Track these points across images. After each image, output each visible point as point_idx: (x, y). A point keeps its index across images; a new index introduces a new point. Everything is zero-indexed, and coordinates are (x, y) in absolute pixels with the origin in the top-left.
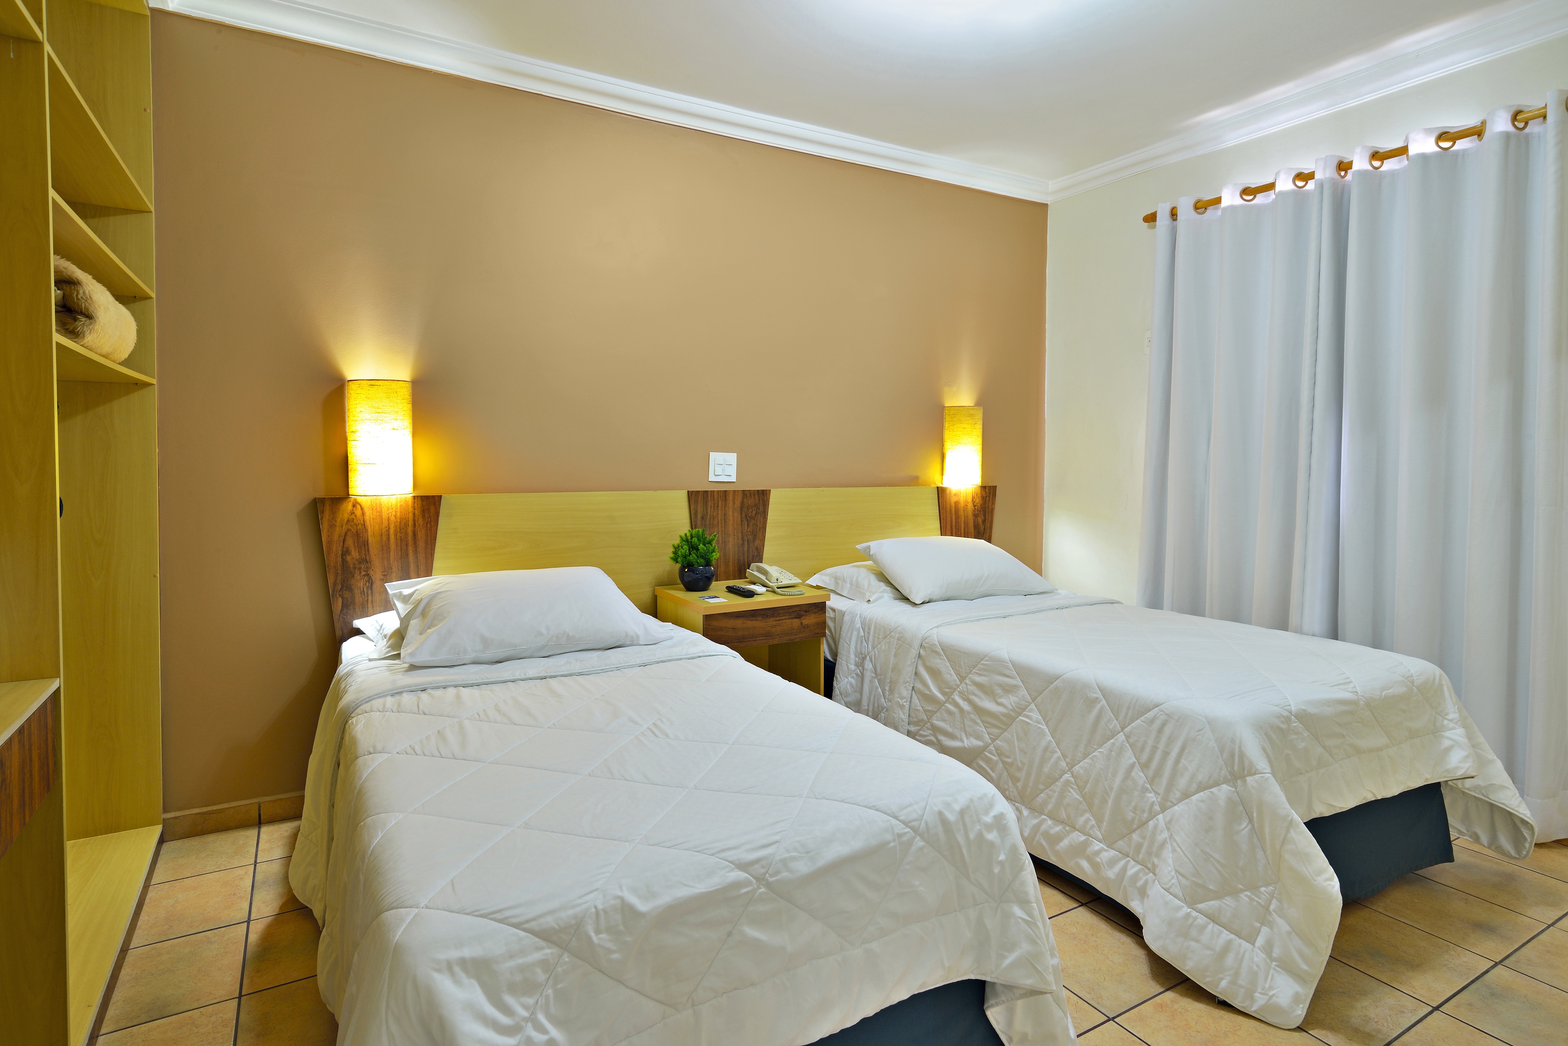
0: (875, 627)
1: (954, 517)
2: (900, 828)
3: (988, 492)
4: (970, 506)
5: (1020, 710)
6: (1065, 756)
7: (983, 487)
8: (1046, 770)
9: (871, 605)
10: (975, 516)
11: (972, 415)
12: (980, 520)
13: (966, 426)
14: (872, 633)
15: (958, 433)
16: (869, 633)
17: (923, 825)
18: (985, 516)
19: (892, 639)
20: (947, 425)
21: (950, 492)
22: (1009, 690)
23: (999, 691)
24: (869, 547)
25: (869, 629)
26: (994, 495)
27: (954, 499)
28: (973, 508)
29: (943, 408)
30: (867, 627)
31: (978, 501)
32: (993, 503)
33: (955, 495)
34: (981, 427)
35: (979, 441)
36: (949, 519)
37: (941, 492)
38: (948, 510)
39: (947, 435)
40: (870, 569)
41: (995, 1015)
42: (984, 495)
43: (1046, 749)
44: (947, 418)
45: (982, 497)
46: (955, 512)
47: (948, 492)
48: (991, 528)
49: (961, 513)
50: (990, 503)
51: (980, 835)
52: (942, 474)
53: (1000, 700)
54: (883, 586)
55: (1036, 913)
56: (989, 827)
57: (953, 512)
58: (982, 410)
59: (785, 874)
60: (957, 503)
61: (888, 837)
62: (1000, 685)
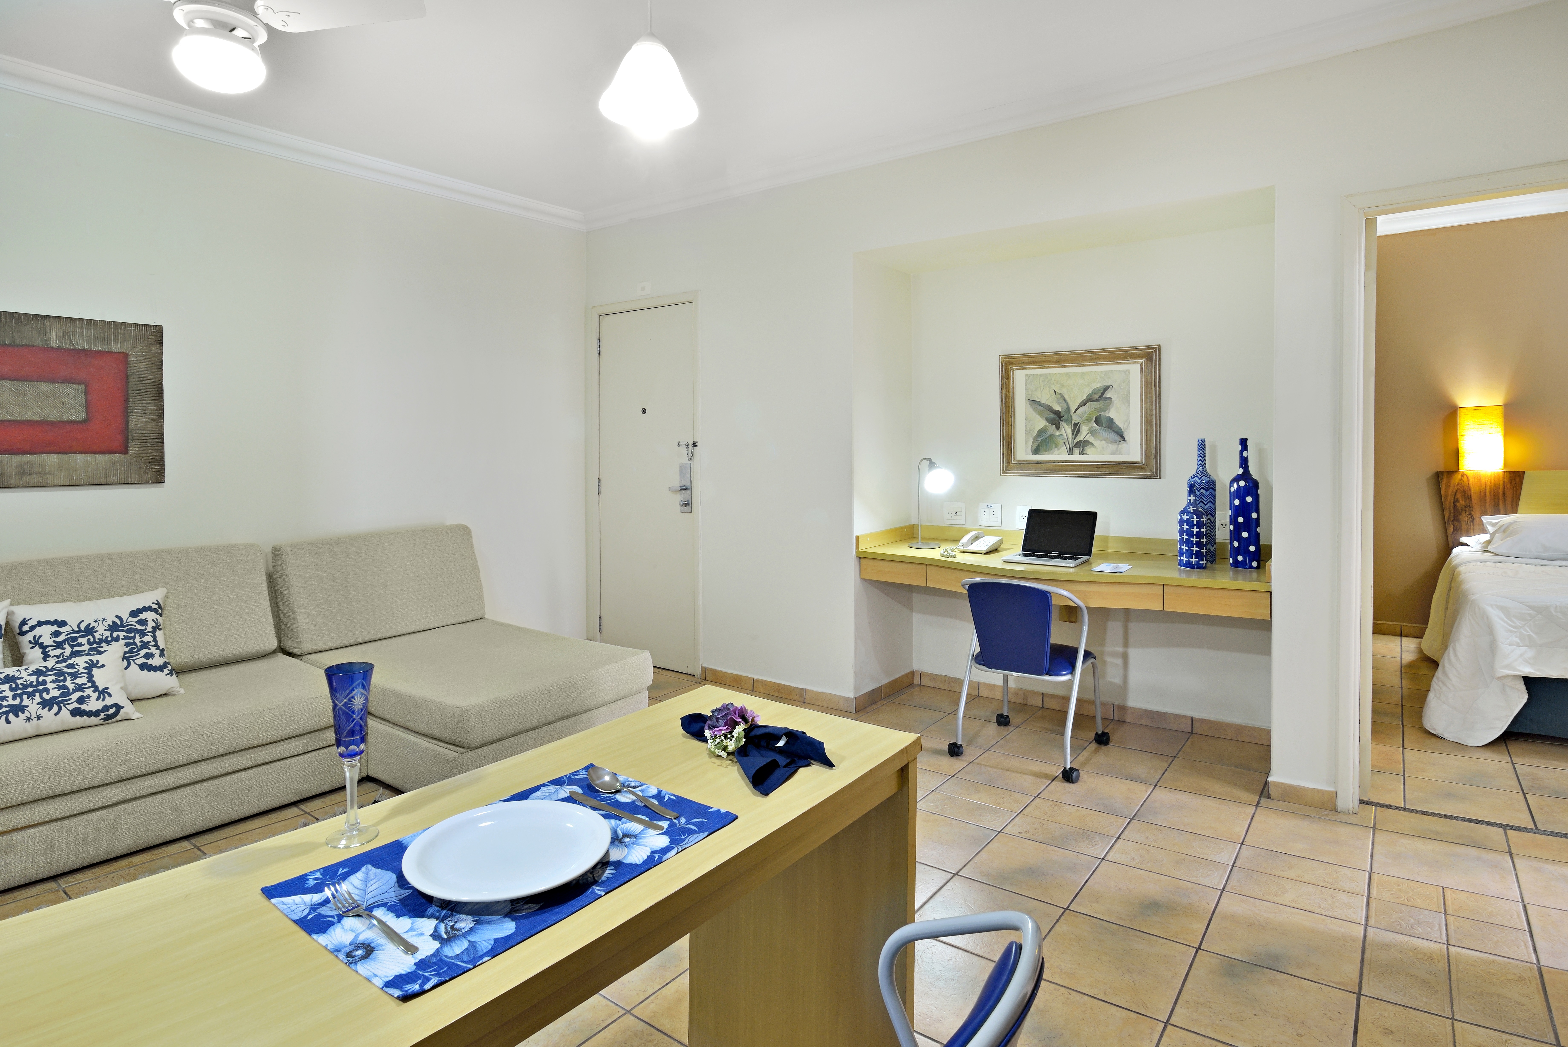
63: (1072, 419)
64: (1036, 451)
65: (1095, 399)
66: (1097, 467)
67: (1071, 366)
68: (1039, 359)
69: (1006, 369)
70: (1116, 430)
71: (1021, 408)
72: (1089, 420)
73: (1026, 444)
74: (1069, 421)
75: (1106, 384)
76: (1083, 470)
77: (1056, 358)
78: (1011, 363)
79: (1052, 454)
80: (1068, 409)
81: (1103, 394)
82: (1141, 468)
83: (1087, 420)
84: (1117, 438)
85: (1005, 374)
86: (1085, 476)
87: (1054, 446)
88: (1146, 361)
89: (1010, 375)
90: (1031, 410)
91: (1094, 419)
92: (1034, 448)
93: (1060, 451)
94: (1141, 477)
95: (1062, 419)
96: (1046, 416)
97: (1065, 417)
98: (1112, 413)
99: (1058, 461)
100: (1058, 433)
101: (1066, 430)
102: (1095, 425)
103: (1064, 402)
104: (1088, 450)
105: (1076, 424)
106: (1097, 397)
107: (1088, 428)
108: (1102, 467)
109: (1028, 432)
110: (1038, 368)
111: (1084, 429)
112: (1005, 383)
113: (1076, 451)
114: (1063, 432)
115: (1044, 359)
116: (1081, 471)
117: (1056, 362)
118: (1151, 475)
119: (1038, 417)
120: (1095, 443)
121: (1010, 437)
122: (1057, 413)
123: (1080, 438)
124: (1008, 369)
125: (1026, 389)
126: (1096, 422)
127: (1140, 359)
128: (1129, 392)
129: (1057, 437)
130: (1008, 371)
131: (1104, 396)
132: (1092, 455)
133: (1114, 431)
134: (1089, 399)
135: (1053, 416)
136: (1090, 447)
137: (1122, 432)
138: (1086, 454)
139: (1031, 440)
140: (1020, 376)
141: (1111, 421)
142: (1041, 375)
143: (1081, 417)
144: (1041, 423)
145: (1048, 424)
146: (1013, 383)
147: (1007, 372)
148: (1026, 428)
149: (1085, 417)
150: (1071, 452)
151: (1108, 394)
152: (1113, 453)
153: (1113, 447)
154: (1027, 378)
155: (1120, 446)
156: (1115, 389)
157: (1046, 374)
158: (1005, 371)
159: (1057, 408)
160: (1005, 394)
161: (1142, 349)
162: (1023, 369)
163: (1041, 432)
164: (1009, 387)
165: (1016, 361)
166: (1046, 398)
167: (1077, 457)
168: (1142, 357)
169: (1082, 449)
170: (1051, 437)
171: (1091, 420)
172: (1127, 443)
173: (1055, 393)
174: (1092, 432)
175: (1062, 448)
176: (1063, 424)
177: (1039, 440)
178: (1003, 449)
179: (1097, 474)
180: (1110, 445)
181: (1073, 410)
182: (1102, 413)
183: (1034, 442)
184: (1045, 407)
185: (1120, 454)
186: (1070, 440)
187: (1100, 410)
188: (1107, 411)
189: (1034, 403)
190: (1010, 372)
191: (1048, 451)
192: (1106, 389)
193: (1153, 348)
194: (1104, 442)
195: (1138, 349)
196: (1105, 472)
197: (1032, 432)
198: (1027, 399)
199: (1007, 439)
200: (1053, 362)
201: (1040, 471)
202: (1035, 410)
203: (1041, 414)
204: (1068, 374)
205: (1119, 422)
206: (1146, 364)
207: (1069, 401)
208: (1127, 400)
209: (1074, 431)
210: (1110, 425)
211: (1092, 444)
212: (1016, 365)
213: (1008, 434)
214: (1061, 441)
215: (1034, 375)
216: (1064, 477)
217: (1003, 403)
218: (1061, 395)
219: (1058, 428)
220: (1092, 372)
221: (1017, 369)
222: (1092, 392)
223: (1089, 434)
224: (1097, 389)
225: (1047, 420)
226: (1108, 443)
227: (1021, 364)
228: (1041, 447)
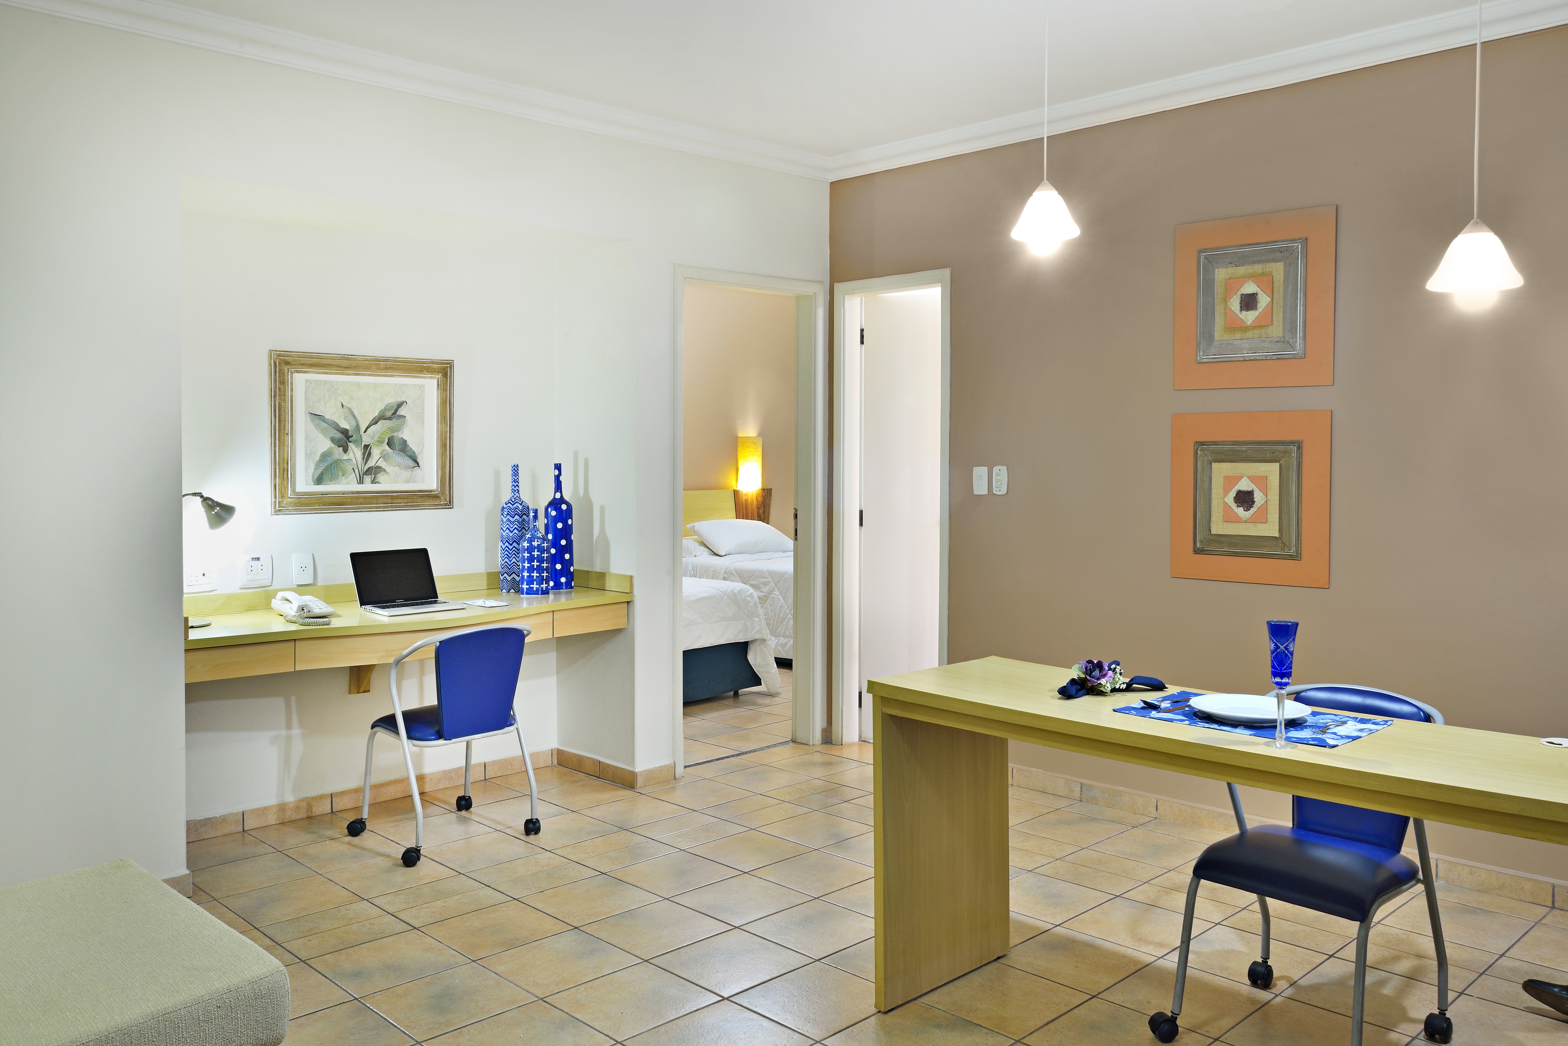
0: (700, 568)
1: (744, 510)
2: (720, 593)
3: (767, 493)
4: (755, 502)
5: (771, 592)
6: (788, 607)
7: (763, 490)
8: (781, 616)
9: (696, 558)
10: (758, 508)
11: (755, 443)
12: (761, 512)
13: (751, 449)
14: (698, 571)
15: (747, 454)
16: (697, 572)
17: (727, 593)
18: (764, 509)
19: (709, 572)
20: (739, 449)
21: (742, 493)
22: (765, 584)
23: (762, 586)
24: (694, 526)
25: (697, 569)
26: (771, 494)
27: (744, 498)
28: (757, 503)
29: (737, 437)
30: (695, 568)
31: (760, 498)
32: (770, 500)
33: (745, 495)
34: (761, 450)
35: (760, 459)
36: (741, 510)
37: (736, 493)
38: (741, 504)
39: (740, 455)
40: (695, 540)
41: (751, 658)
42: (764, 495)
43: (781, 606)
44: (740, 445)
45: (763, 496)
46: (745, 505)
47: (740, 493)
48: (769, 517)
49: (749, 507)
50: (768, 500)
51: (745, 598)
52: (737, 482)
53: (762, 590)
54: (703, 548)
55: (762, 618)
56: (748, 596)
57: (744, 506)
58: (761, 439)
59: (688, 599)
60: (746, 500)
61: (717, 594)
62: (762, 583)
63: (362, 440)
64: (319, 481)
65: (387, 416)
66: (392, 498)
67: (364, 375)
68: (325, 361)
69: (280, 370)
70: (409, 454)
71: (301, 422)
72: (381, 442)
73: (306, 472)
74: (358, 442)
75: (400, 400)
76: (375, 502)
77: (345, 363)
78: (288, 363)
79: (339, 484)
80: (358, 427)
81: (396, 411)
82: (436, 497)
83: (379, 442)
84: (411, 463)
85: (280, 377)
86: (378, 509)
87: (341, 474)
88: (442, 377)
89: (287, 378)
90: (313, 427)
91: (386, 441)
92: (316, 476)
93: (348, 480)
94: (437, 507)
95: (350, 439)
96: (330, 436)
97: (354, 438)
98: (406, 434)
99: (348, 493)
100: (345, 457)
101: (355, 453)
102: (387, 448)
103: (353, 419)
104: (381, 477)
105: (366, 447)
106: (389, 414)
107: (380, 451)
108: (397, 497)
109: (308, 456)
110: (324, 373)
111: (376, 452)
112: (280, 389)
113: (367, 479)
114: (350, 455)
115: (330, 362)
116: (373, 504)
117: (345, 368)
118: (446, 505)
119: (321, 436)
120: (387, 469)
121: (286, 462)
122: (345, 432)
123: (371, 463)
124: (284, 370)
125: (306, 399)
126: (389, 444)
127: (436, 374)
128: (423, 410)
129: (344, 462)
130: (284, 373)
131: (397, 413)
132: (385, 484)
133: (407, 456)
134: (381, 417)
135: (339, 435)
136: (383, 475)
137: (416, 456)
138: (379, 483)
139: (313, 466)
140: (300, 381)
141: (404, 443)
142: (326, 382)
143: (372, 439)
144: (325, 444)
145: (333, 445)
146: (292, 390)
147: (282, 373)
148: (306, 450)
149: (376, 438)
150: (361, 481)
151: (401, 412)
152: (407, 481)
153: (407, 474)
154: (308, 384)
155: (414, 472)
156: (409, 406)
157: (332, 381)
158: (279, 373)
159: (345, 425)
160: (279, 403)
161: (437, 363)
162: (305, 372)
163: (325, 456)
164: (285, 395)
165: (294, 360)
166: (332, 413)
167: (368, 486)
168: (438, 372)
169: (373, 476)
170: (337, 463)
171: (383, 442)
172: (421, 470)
173: (343, 407)
174: (384, 456)
175: (351, 476)
176: (351, 446)
177: (322, 467)
178: (275, 478)
179: (392, 507)
180: (403, 471)
181: (363, 429)
182: (395, 434)
183: (316, 469)
184: (330, 423)
185: (415, 482)
186: (360, 466)
187: (393, 430)
188: (401, 432)
189: (317, 417)
190: (286, 374)
191: (334, 480)
192: (400, 405)
193: (448, 364)
194: (397, 468)
195: (433, 363)
196: (400, 503)
197: (313, 455)
198: (307, 412)
199: (282, 464)
200: (342, 367)
201: (325, 506)
202: (317, 426)
203: (324, 432)
204: (358, 384)
205: (412, 445)
206: (442, 381)
207: (359, 418)
208: (421, 420)
209: (364, 454)
210: (403, 448)
211: (385, 471)
212: (295, 366)
213: (284, 459)
214: (349, 468)
215: (317, 381)
216: (353, 512)
217: (275, 416)
218: (350, 410)
219: (345, 450)
220: (386, 384)
221: (297, 372)
222: (385, 408)
223: (381, 458)
224: (391, 405)
225: (333, 440)
226: (402, 469)
227: (301, 366)
228: (325, 476)
